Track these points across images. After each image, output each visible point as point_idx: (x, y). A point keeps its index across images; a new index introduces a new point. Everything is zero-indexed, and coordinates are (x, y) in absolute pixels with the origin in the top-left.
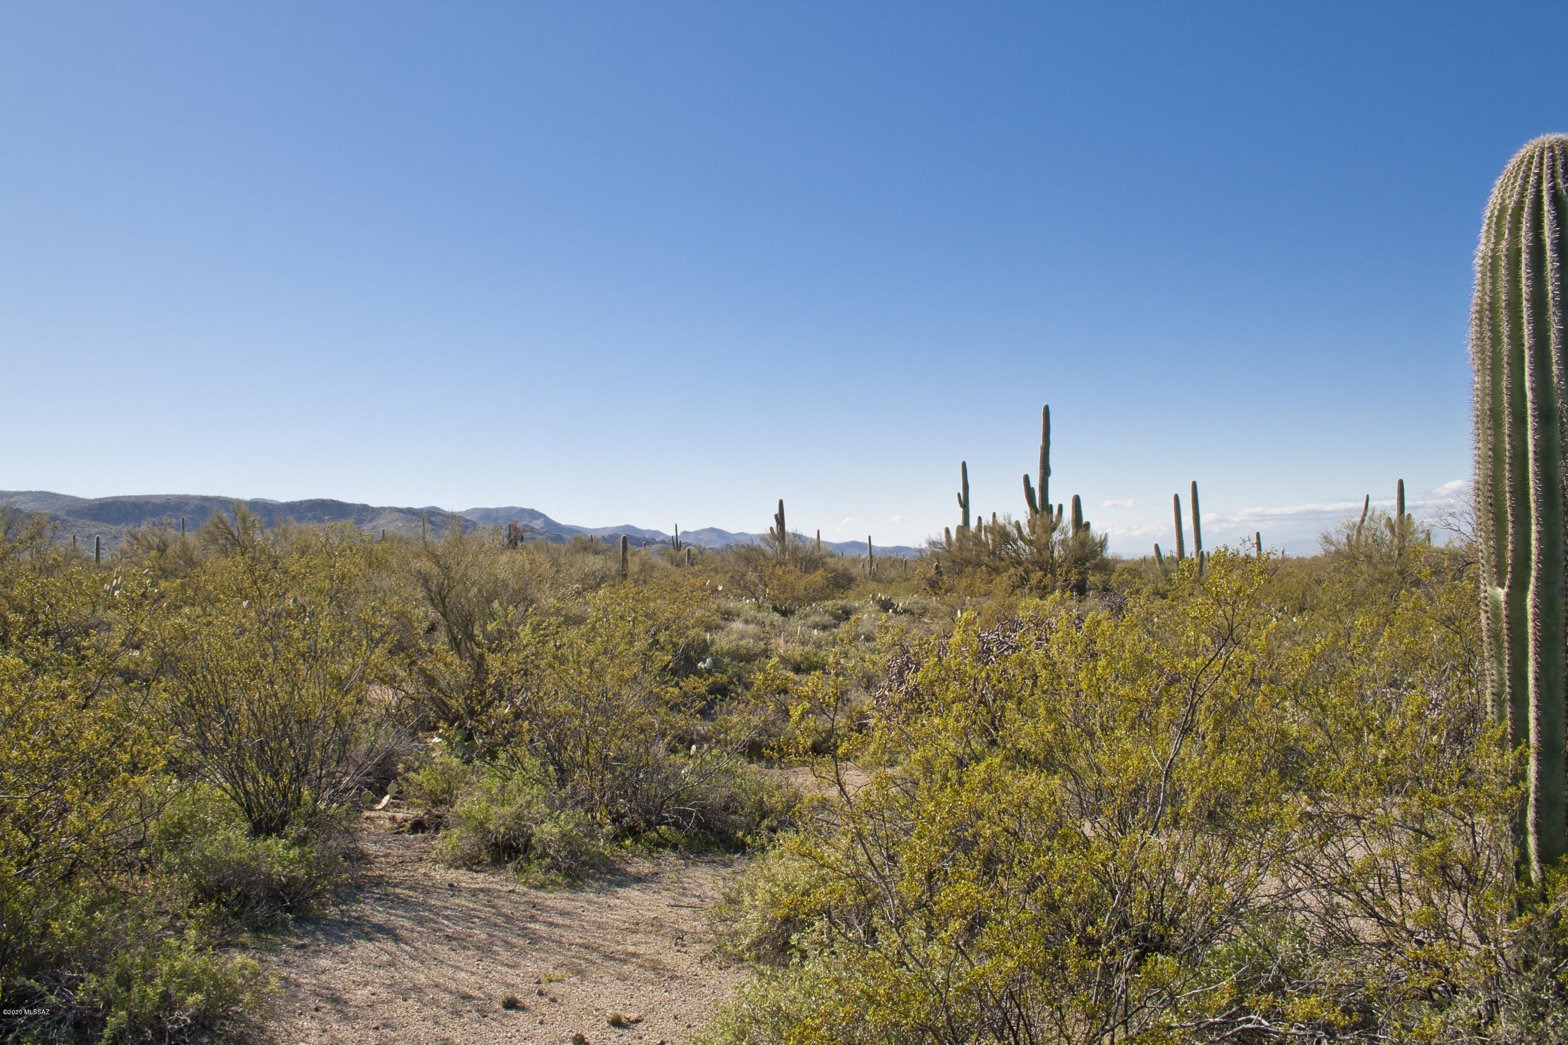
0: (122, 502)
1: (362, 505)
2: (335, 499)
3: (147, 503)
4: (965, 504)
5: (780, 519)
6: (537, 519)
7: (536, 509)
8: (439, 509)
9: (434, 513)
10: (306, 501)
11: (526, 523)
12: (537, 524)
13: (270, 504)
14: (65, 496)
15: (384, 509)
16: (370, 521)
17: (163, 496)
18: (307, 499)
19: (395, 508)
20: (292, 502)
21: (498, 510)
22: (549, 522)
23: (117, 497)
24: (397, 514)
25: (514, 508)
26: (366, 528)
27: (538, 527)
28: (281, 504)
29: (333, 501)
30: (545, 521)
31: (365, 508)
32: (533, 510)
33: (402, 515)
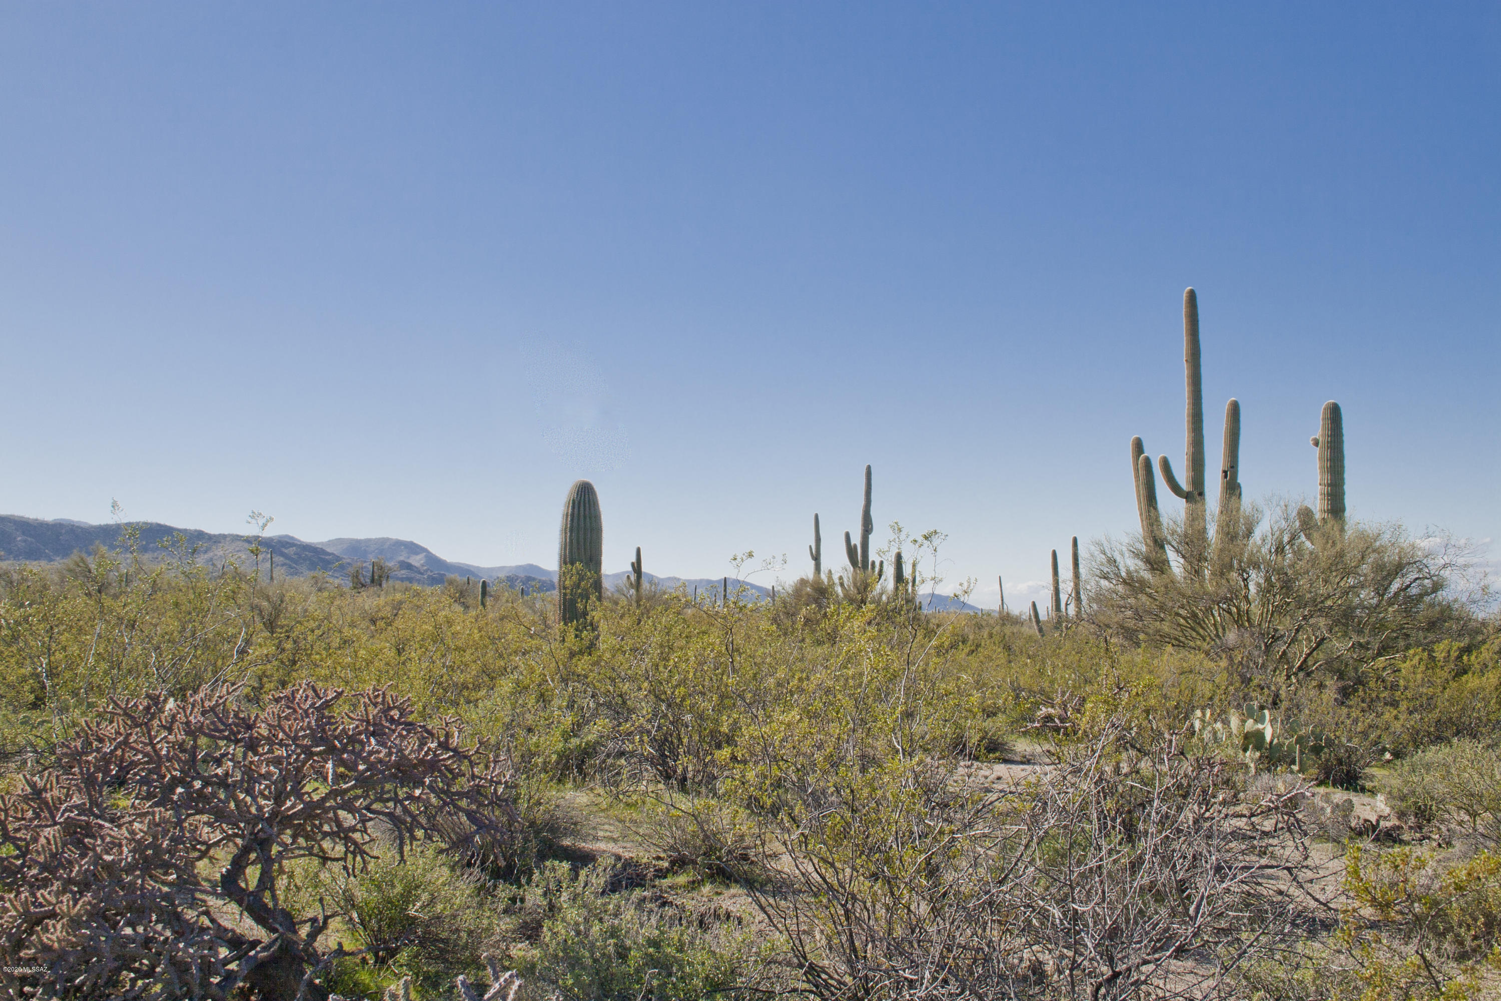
1: (196, 531)
2: (162, 522)
4: (816, 558)
5: (637, 567)
6: (417, 553)
7: (415, 542)
8: (292, 538)
9: (287, 543)
10: (124, 524)
11: (402, 558)
12: (417, 561)
13: (78, 527)
15: (224, 537)
16: (206, 552)
18: (126, 521)
19: (238, 536)
20: (107, 525)
21: (368, 541)
22: (433, 560)
24: (240, 543)
25: (388, 539)
26: (201, 561)
27: (417, 564)
28: (92, 527)
29: (159, 525)
30: (426, 556)
31: (200, 535)
32: (412, 543)
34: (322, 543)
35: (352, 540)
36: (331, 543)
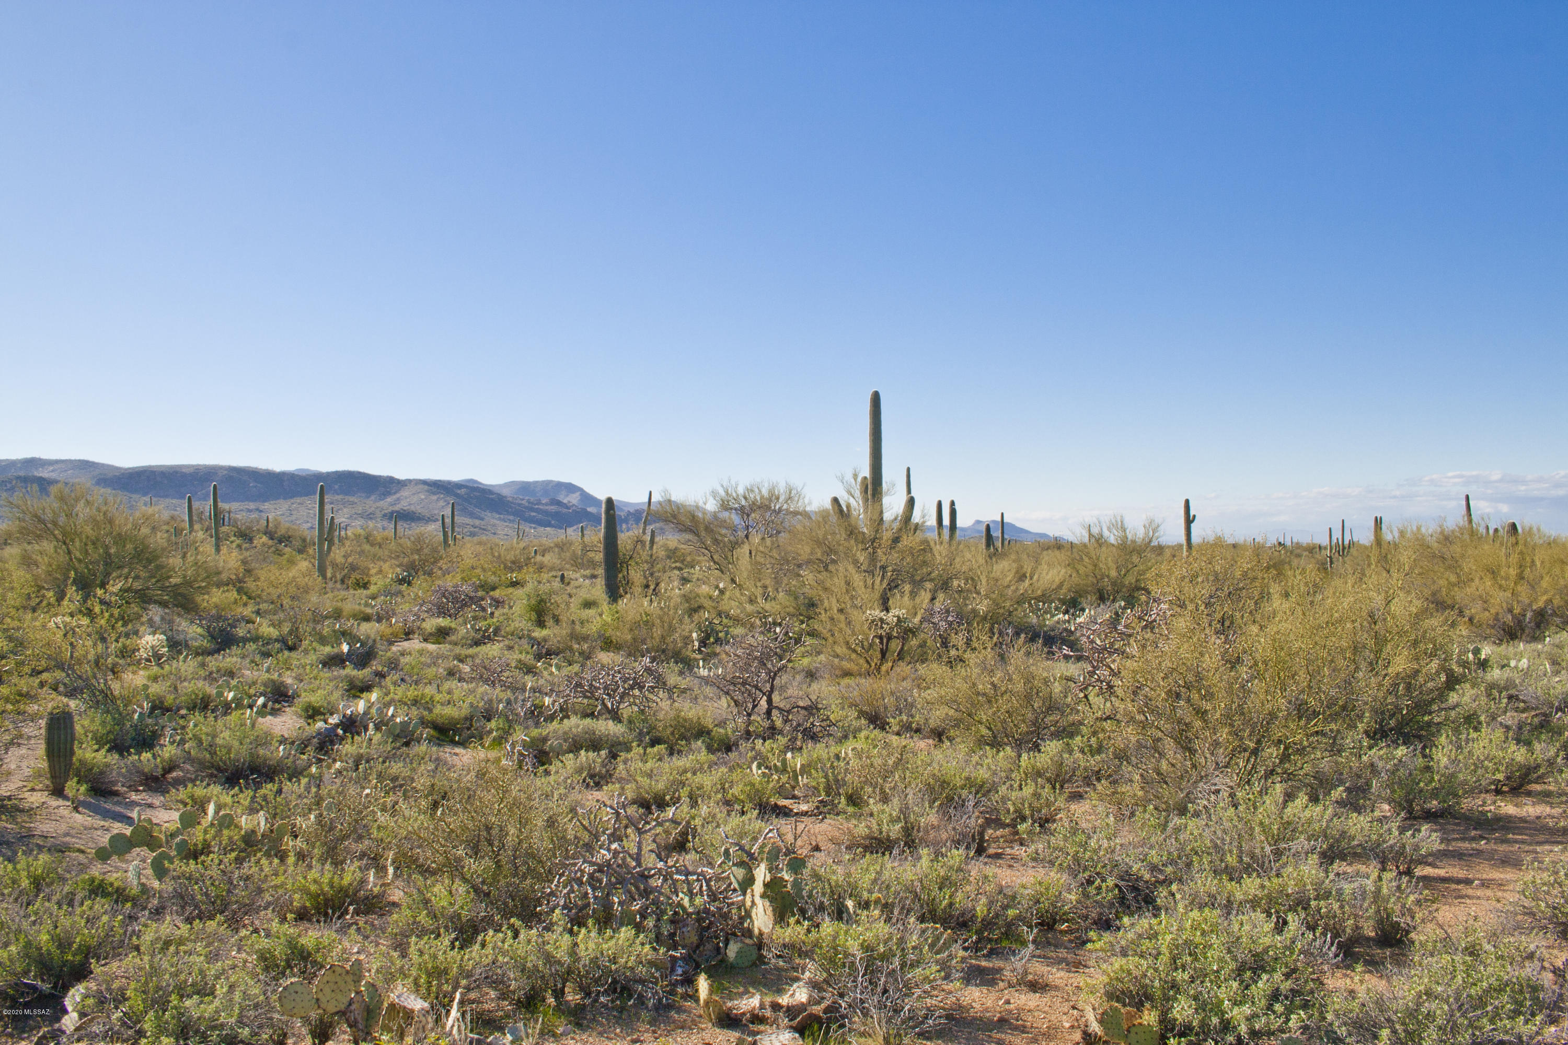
0: (152, 472)
1: (388, 477)
2: (362, 470)
3: (176, 472)
6: (574, 492)
8: (476, 482)
10: (333, 473)
14: (103, 465)
15: (410, 481)
16: (395, 493)
17: (193, 466)
18: (334, 470)
23: (150, 467)
24: (421, 486)
25: (551, 482)
29: (359, 473)
30: (581, 495)
31: (391, 480)
33: (426, 487)
34: (500, 486)
35: (523, 482)
36: (507, 485)
